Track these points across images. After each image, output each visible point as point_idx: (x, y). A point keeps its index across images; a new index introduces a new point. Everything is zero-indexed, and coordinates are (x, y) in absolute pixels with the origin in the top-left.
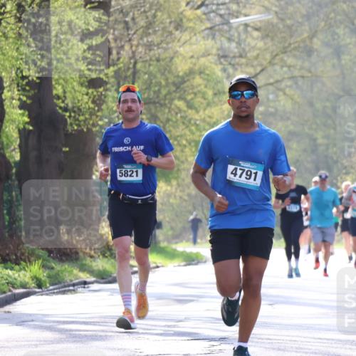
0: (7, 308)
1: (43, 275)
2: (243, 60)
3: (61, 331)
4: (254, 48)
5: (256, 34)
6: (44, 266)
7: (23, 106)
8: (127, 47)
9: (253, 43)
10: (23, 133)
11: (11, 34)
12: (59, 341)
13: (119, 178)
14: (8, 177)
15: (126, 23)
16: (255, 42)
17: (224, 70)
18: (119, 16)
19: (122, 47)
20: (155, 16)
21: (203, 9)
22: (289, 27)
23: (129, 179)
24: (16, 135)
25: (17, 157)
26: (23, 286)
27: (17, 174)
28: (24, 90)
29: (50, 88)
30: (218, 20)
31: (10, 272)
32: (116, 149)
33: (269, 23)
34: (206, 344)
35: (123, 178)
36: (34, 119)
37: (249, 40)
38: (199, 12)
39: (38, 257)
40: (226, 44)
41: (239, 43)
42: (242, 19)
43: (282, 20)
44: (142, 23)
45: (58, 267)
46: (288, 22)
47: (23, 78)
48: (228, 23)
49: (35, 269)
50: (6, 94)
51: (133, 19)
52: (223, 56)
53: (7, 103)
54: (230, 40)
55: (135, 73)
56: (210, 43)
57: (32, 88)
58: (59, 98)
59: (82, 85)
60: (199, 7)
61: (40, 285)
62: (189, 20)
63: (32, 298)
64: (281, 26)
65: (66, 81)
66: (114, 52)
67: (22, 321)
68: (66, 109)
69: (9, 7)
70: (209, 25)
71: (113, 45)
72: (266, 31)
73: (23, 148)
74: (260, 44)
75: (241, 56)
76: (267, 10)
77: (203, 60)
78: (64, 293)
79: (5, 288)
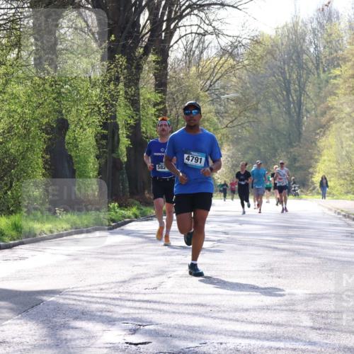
0: (122, 227)
1: (138, 212)
2: (227, 115)
3: (146, 238)
4: (232, 109)
5: (232, 102)
6: (138, 209)
7: (128, 137)
8: (174, 109)
9: (231, 106)
10: (128, 149)
11: (122, 104)
12: (145, 242)
13: (157, 170)
14: (122, 169)
15: (174, 98)
16: (232, 106)
17: (218, 119)
18: (171, 96)
19: (172, 110)
20: (186, 95)
21: (208, 92)
22: (248, 100)
23: (163, 170)
24: (125, 150)
25: (126, 160)
26: (129, 218)
27: (126, 167)
28: (128, 129)
29: (140, 128)
30: (215, 96)
31: (123, 212)
32: (155, 154)
33: (238, 97)
34: (211, 243)
35: (160, 170)
36: (133, 142)
37: (229, 105)
38: (206, 93)
39: (135, 205)
40: (219, 107)
41: (225, 107)
42: (226, 96)
43: (244, 96)
44: (181, 98)
45: (144, 209)
46: (247, 97)
47: (128, 124)
48: (220, 98)
49: (134, 210)
50: (120, 132)
51: (177, 97)
52: (217, 113)
53: (121, 135)
54: (220, 105)
55: (178, 121)
56: (212, 107)
57: (132, 129)
58: (144, 133)
59: (154, 126)
60: (207, 91)
61: (136, 217)
62: (202, 97)
63: (133, 223)
64: (243, 99)
65: (147, 125)
66: (169, 112)
67: (129, 233)
68: (147, 138)
69: (121, 93)
70: (211, 99)
71: (168, 108)
72: (237, 101)
73: (128, 155)
74: (234, 107)
75: (226, 113)
76: (237, 92)
77: (208, 115)
78: (147, 220)
79: (121, 219)
